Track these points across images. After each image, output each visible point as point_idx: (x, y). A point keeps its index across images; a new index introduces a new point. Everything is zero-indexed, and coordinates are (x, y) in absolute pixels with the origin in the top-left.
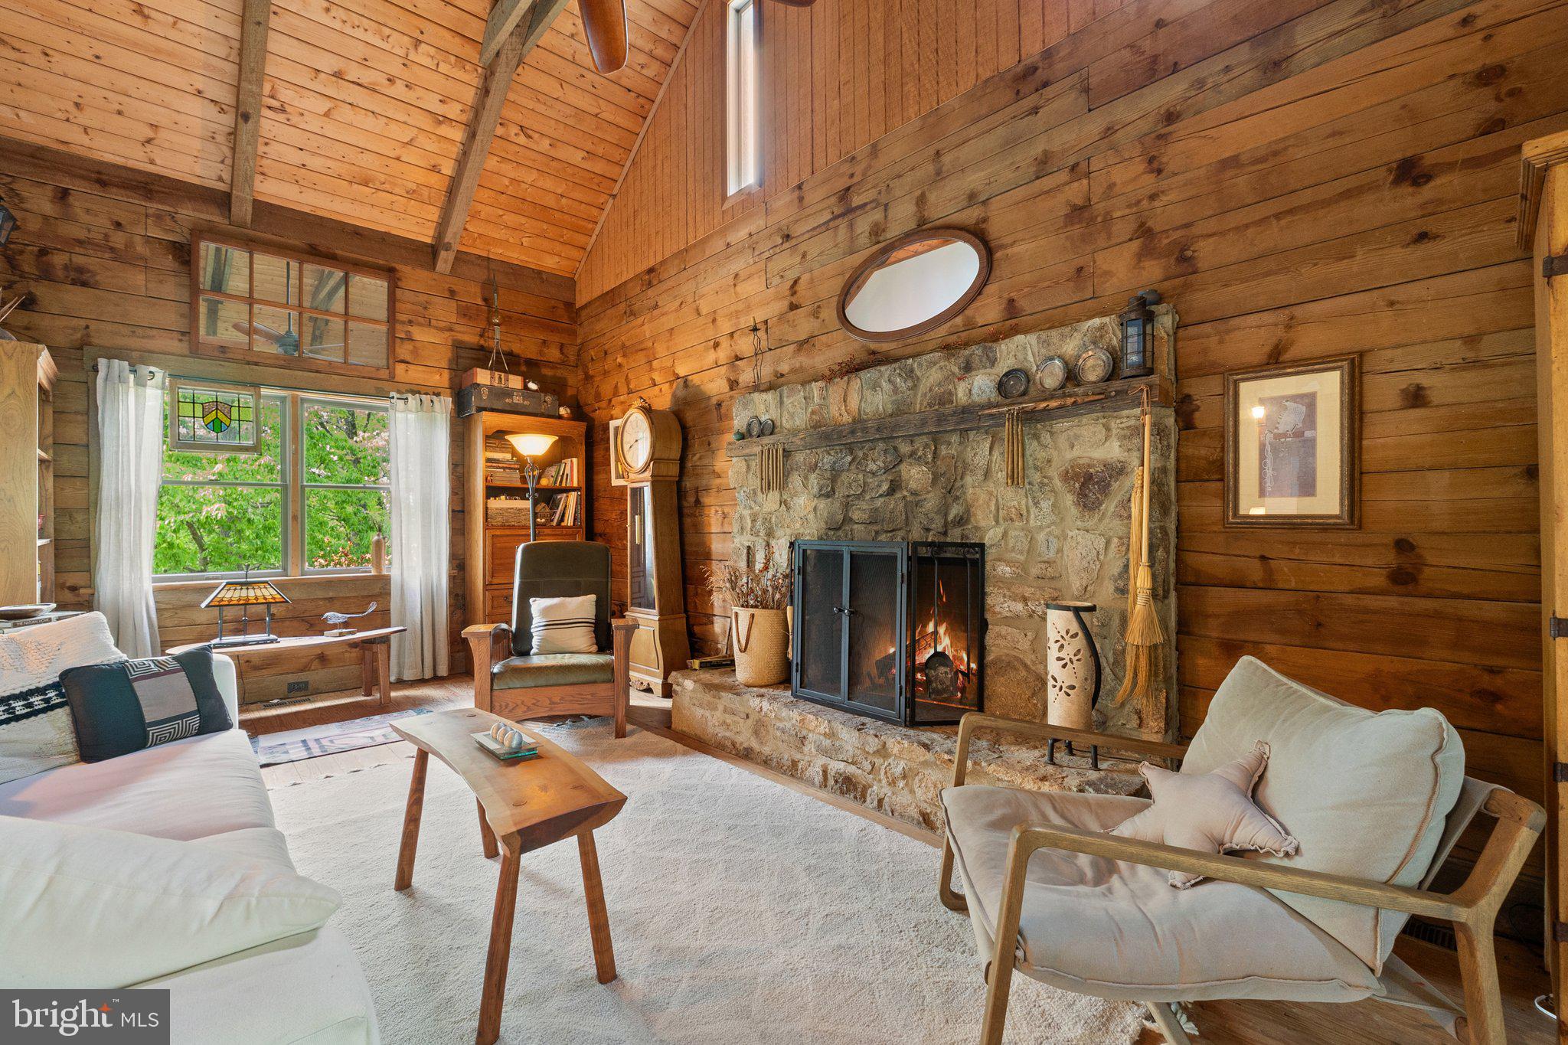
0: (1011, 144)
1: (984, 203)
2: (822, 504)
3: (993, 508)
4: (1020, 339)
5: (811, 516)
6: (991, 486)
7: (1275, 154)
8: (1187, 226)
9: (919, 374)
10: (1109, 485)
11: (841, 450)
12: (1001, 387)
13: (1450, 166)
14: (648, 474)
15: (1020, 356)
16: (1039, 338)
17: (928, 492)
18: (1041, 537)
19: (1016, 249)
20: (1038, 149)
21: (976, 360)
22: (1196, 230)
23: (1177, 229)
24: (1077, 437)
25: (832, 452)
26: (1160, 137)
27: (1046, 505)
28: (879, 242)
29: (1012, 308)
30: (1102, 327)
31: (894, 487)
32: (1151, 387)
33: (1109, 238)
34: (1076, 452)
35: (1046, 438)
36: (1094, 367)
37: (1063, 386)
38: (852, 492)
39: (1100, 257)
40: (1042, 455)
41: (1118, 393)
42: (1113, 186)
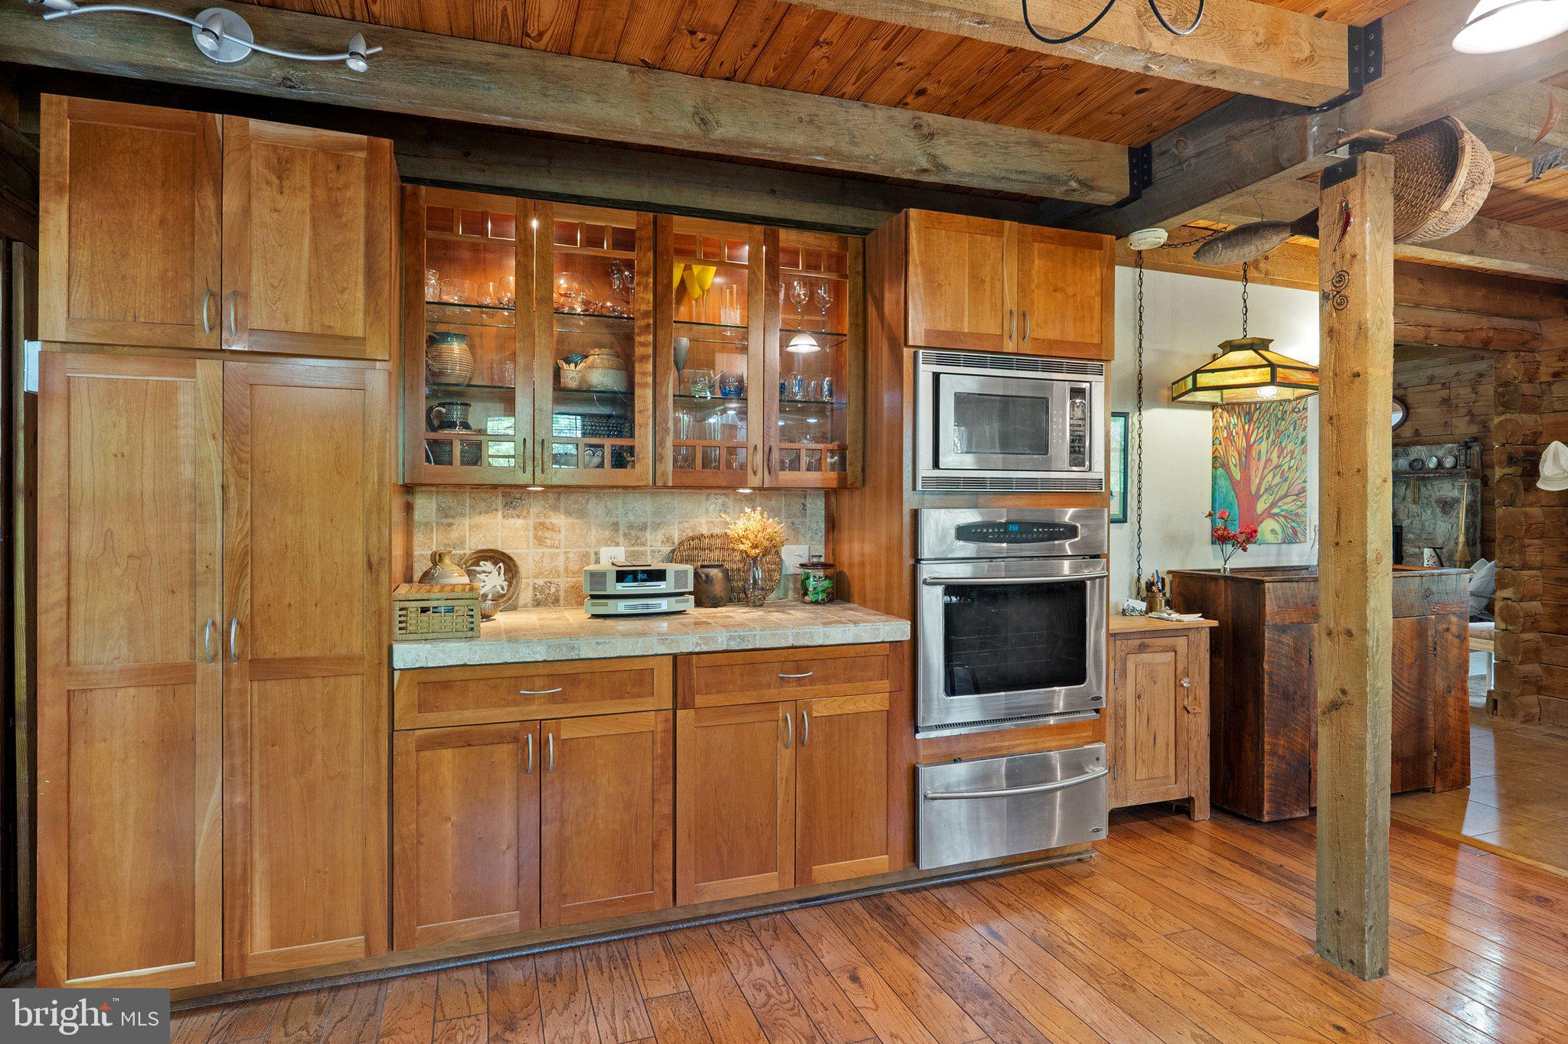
3: (1407, 512)
4: (1419, 447)
6: (1406, 504)
8: (1486, 415)
10: (1451, 505)
12: (1411, 465)
15: (1419, 454)
16: (1427, 447)
18: (1427, 524)
19: (1420, 411)
20: (1430, 372)
21: (1399, 453)
22: (1490, 417)
23: (1483, 415)
24: (1441, 487)
26: (1477, 381)
27: (1429, 512)
29: (1417, 433)
30: (1452, 448)
32: (1468, 473)
33: (1457, 413)
34: (1441, 493)
35: (1429, 486)
36: (1449, 462)
37: (1436, 468)
39: (1454, 420)
40: (1427, 493)
41: (1457, 473)
42: (1459, 394)
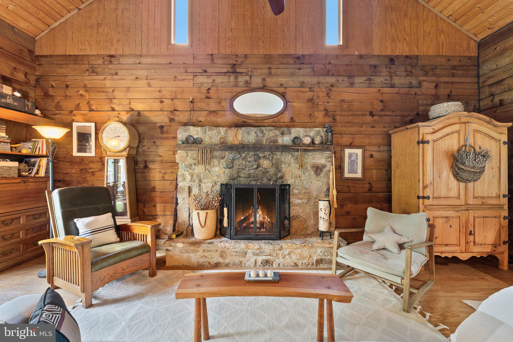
0: (292, 74)
1: (285, 88)
2: (227, 171)
3: (291, 174)
4: (298, 129)
5: (222, 175)
6: (290, 168)
7: (351, 102)
8: (335, 111)
9: (265, 132)
10: (322, 170)
11: (236, 153)
12: (293, 141)
13: (376, 115)
14: (125, 153)
15: (298, 134)
16: (304, 130)
17: (270, 169)
18: (305, 182)
19: (294, 104)
20: (301, 79)
21: (285, 132)
22: (337, 113)
23: (332, 111)
24: (315, 157)
25: (232, 153)
26: (330, 89)
27: (307, 174)
28: (247, 87)
29: (292, 120)
30: (319, 131)
31: (258, 166)
32: (333, 147)
33: (318, 109)
34: (314, 161)
36: (318, 140)
37: (310, 144)
38: (240, 167)
39: (316, 113)
40: (306, 160)
41: (326, 148)
42: (319, 96)
